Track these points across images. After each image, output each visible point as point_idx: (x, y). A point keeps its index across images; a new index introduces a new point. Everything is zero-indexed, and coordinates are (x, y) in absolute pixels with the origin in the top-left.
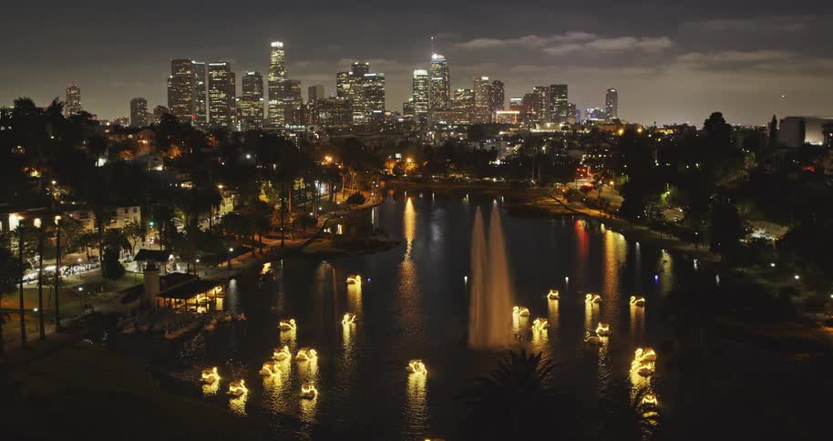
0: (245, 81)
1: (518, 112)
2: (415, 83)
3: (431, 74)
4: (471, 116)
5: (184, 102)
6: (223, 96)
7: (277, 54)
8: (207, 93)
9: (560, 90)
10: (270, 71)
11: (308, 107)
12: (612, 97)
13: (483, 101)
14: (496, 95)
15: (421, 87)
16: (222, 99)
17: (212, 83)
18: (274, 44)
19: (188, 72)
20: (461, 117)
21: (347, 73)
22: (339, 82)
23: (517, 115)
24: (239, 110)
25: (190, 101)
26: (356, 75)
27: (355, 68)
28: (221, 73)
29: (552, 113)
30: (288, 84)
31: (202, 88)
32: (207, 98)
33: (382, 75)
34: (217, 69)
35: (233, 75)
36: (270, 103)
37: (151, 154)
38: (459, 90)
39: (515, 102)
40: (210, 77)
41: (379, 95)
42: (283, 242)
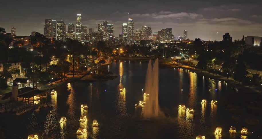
0: (69, 27)
1: (156, 37)
2: (123, 27)
3: (128, 25)
4: (141, 38)
5: (49, 33)
6: (61, 31)
7: (79, 18)
8: (56, 30)
9: (169, 30)
10: (77, 23)
11: (89, 35)
12: (185, 33)
13: (145, 33)
14: (149, 31)
15: (125, 29)
16: (61, 32)
17: (58, 27)
18: (78, 15)
19: (51, 23)
20: (138, 38)
21: (101, 24)
22: (99, 27)
23: (156, 38)
24: (67, 36)
25: (51, 33)
26: (104, 25)
27: (104, 23)
28: (61, 24)
29: (167, 37)
30: (83, 28)
31: (55, 28)
32: (57, 31)
33: (112, 25)
34: (60, 22)
35: (65, 24)
36: (77, 33)
37: (29, 45)
38: (137, 30)
39: (155, 34)
40: (58, 25)
41: (111, 31)
42: (74, 76)
